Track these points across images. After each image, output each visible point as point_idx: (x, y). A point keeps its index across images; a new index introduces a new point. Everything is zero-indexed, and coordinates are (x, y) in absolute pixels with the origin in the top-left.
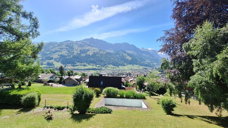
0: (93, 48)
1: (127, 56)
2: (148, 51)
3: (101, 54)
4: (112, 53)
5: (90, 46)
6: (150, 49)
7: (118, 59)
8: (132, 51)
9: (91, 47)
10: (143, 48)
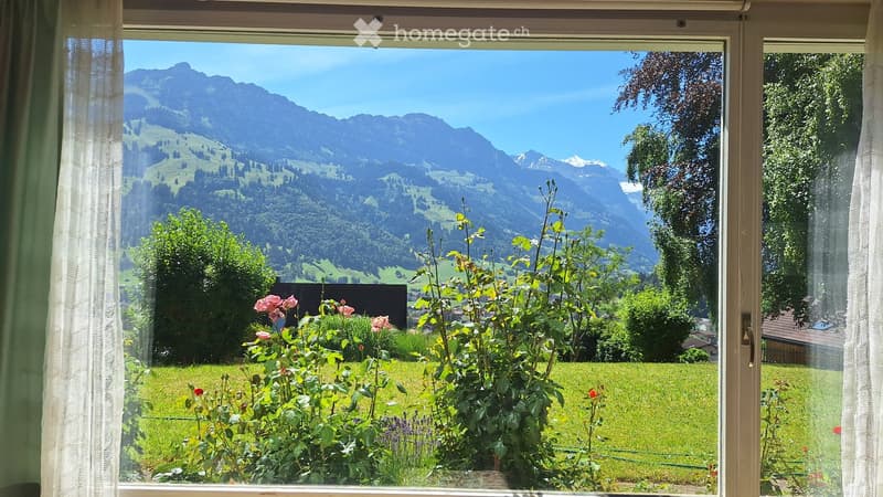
0: (196, 142)
1: (430, 200)
2: (566, 175)
3: (256, 185)
4: (329, 183)
6: (578, 162)
7: (372, 219)
8: (462, 173)
9: (180, 131)
10: (533, 156)
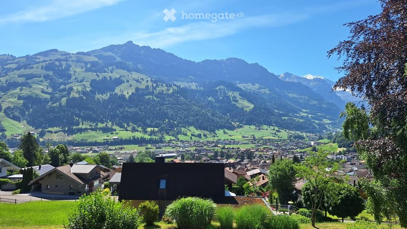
0: (135, 75)
1: (238, 97)
2: (304, 83)
3: (161, 93)
4: (193, 91)
5: (123, 69)
6: (310, 77)
7: (212, 107)
8: (254, 84)
9: (129, 71)
10: (287, 75)
